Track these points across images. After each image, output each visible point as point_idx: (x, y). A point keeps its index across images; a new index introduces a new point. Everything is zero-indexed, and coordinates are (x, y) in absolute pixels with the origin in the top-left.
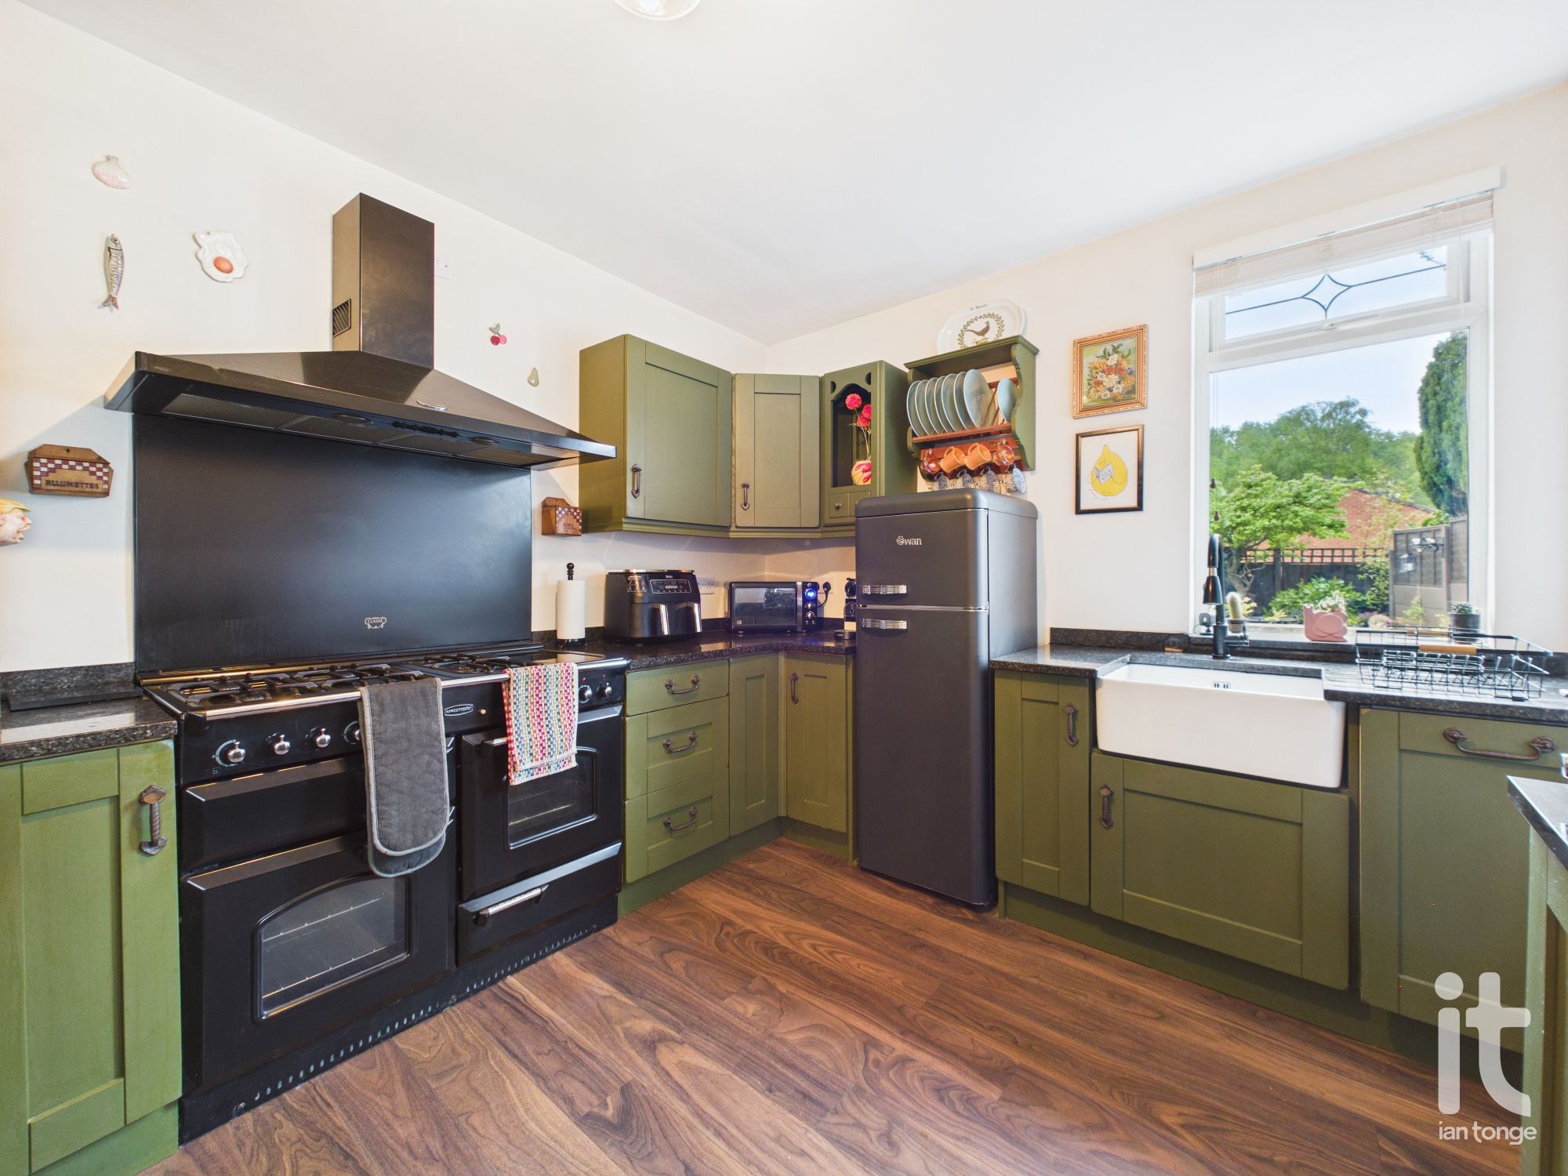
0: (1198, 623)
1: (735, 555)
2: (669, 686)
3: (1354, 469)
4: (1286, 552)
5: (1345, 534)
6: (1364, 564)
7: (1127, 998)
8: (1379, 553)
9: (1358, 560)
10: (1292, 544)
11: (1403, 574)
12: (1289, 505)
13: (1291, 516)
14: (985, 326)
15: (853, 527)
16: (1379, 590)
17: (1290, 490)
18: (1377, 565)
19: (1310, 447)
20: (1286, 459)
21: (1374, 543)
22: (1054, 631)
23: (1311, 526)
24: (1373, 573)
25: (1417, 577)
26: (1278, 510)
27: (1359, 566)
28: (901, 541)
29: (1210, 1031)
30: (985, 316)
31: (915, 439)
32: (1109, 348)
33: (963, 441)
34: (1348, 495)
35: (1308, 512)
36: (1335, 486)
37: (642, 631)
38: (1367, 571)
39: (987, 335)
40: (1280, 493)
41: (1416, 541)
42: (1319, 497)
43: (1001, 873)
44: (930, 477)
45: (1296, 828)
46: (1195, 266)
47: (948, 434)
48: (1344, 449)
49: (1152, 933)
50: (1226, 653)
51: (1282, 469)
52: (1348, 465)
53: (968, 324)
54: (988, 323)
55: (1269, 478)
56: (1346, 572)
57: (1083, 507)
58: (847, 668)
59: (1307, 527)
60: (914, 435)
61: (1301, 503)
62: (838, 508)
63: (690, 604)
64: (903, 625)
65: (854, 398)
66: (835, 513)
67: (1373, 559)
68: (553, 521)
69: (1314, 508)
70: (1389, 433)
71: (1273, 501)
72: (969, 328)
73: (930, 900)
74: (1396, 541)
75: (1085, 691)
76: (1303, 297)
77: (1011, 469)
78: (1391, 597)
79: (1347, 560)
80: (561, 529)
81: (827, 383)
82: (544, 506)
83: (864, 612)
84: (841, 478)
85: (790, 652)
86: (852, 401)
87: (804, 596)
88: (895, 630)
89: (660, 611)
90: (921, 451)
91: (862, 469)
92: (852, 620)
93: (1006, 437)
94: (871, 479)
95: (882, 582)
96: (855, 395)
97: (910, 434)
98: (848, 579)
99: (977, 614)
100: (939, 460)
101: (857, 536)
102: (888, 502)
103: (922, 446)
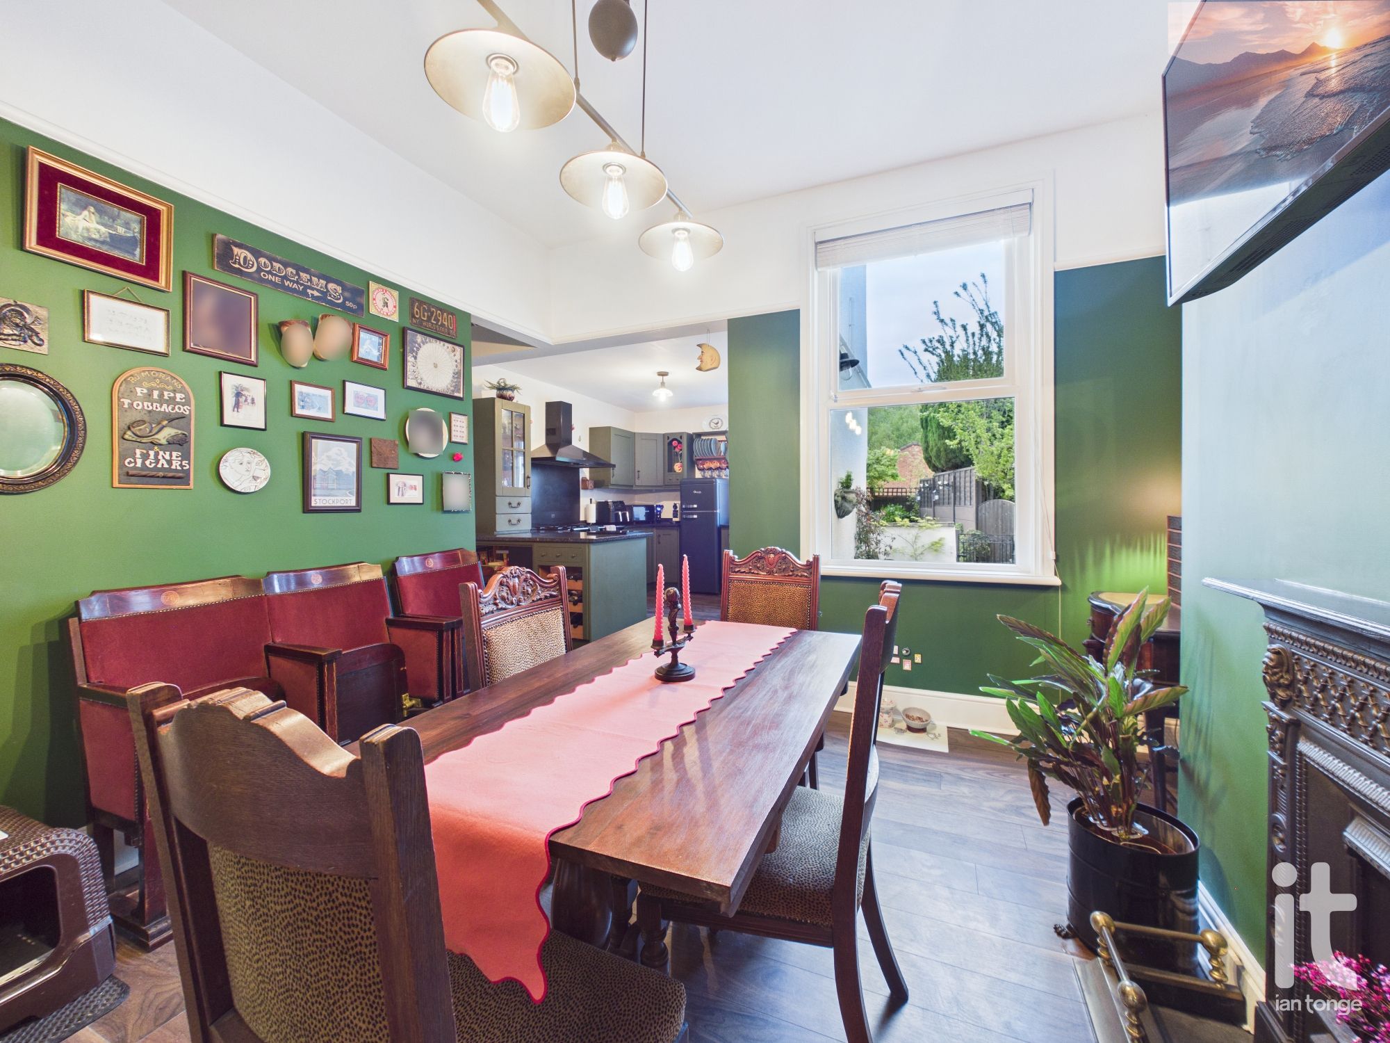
1: (625, 495)
4: (878, 489)
5: (900, 480)
6: (909, 497)
8: (914, 491)
10: (878, 485)
11: (936, 500)
13: (876, 470)
14: (717, 421)
16: (916, 510)
17: (875, 454)
18: (914, 497)
21: (911, 485)
24: (913, 502)
25: (940, 502)
28: (696, 492)
30: (717, 418)
31: (696, 457)
33: (711, 460)
34: (899, 459)
35: (882, 469)
38: (910, 501)
39: (718, 425)
41: (939, 483)
42: (885, 460)
44: (699, 470)
47: (707, 457)
53: (713, 420)
58: (678, 531)
59: (884, 476)
61: (879, 463)
62: (670, 479)
63: (625, 511)
64: (695, 516)
66: (669, 481)
67: (911, 494)
68: (588, 485)
69: (884, 466)
79: (900, 494)
80: (590, 488)
81: (666, 436)
82: (583, 480)
83: (682, 514)
84: (671, 469)
85: (658, 528)
86: (675, 443)
87: (658, 510)
88: (693, 518)
89: (618, 513)
90: (697, 462)
91: (678, 466)
92: (676, 517)
93: (723, 460)
94: (682, 470)
95: (690, 505)
96: (676, 441)
97: (694, 456)
98: (674, 503)
99: (717, 513)
100: (704, 465)
101: (683, 490)
102: (694, 479)
103: (698, 460)
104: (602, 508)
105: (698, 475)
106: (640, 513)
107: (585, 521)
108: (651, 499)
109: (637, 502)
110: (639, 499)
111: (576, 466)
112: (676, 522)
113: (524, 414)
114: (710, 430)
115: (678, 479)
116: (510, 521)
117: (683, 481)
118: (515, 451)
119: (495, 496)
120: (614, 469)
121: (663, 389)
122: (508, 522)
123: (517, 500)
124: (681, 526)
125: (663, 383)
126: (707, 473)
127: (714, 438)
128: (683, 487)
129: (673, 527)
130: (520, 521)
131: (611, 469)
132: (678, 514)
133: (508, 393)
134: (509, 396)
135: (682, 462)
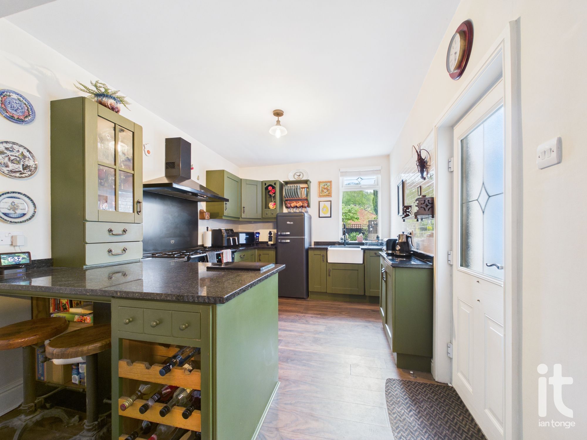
0: (341, 239)
1: (234, 225)
2: (240, 256)
3: (360, 202)
4: (347, 225)
5: (359, 221)
6: (363, 228)
7: (334, 304)
8: (366, 226)
9: (362, 227)
10: (348, 223)
11: (370, 231)
12: (348, 212)
13: (348, 215)
14: (300, 174)
15: (276, 219)
16: (367, 234)
17: (348, 208)
18: (366, 229)
20: (345, 198)
21: (365, 223)
22: (314, 242)
23: (352, 218)
24: (365, 231)
25: (373, 232)
26: (345, 214)
28: (288, 223)
30: (299, 172)
32: (325, 184)
33: (297, 200)
34: (360, 211)
35: (351, 215)
36: (357, 208)
37: (225, 244)
38: (363, 230)
39: (300, 177)
41: (373, 223)
42: (354, 211)
43: (310, 290)
44: (287, 207)
45: (357, 271)
46: (341, 171)
47: (293, 199)
48: (358, 196)
49: (337, 294)
50: (346, 245)
52: (359, 201)
53: (296, 173)
55: (345, 206)
56: (359, 230)
57: (320, 216)
58: (274, 251)
60: (285, 198)
61: (350, 212)
62: (267, 214)
63: (234, 237)
64: (288, 241)
65: (270, 188)
66: (266, 215)
68: (205, 216)
70: (368, 192)
71: (346, 211)
72: (296, 174)
73: (295, 299)
74: (369, 223)
75: (326, 251)
77: (306, 207)
78: (368, 237)
79: (360, 227)
80: (206, 218)
81: (263, 183)
82: (200, 212)
83: (277, 239)
84: (267, 207)
85: (259, 249)
87: (256, 236)
88: (286, 242)
89: (230, 239)
90: (286, 202)
91: (272, 205)
92: (272, 241)
93: (306, 200)
94: (275, 207)
95: (283, 232)
96: (271, 187)
97: (284, 197)
98: (270, 231)
99: (305, 238)
100: (291, 204)
101: (277, 221)
102: (284, 214)
103: (287, 200)
104: (217, 234)
105: (285, 210)
106: (242, 239)
107: (203, 246)
108: (251, 228)
109: (240, 230)
110: (241, 228)
111: (194, 198)
112: (272, 245)
113: (133, 133)
114: (295, 180)
115: (272, 214)
116: (110, 251)
117: (277, 215)
118: (119, 170)
119: (84, 221)
120: (227, 203)
121: (280, 126)
122: (108, 252)
123: (121, 227)
124: (276, 248)
125: (278, 122)
126: (292, 210)
127: (298, 185)
128: (277, 219)
129: (270, 248)
130: (126, 250)
131: (225, 203)
132: (273, 239)
133: (110, 102)
134: (111, 106)
135: (275, 202)
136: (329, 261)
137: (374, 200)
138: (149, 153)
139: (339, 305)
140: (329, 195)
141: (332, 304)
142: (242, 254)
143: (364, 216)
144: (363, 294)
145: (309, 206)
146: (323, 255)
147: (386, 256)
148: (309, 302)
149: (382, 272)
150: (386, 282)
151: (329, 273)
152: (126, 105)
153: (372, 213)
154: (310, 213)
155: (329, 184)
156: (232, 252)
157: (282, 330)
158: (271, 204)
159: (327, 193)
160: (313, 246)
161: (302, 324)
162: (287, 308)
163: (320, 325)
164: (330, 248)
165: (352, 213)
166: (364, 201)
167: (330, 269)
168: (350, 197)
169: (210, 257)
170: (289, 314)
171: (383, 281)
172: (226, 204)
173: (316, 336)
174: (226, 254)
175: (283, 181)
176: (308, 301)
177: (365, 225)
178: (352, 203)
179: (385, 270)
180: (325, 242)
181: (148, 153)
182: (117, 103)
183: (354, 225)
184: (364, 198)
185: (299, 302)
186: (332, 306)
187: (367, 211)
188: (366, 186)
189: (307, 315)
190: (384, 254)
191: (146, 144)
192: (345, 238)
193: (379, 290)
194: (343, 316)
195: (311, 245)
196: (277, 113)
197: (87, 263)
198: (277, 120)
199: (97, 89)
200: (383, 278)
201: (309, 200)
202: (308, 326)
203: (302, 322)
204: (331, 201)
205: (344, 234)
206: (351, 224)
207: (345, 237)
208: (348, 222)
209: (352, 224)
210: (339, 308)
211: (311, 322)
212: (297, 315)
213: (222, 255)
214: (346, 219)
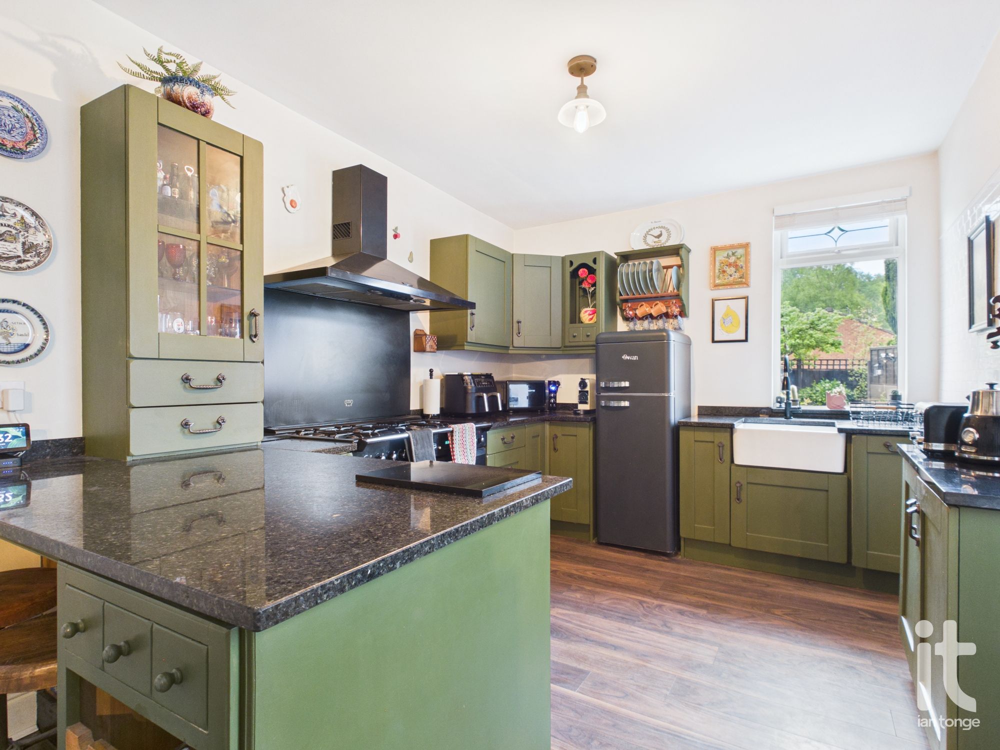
0: (775, 401)
1: (499, 363)
2: (503, 439)
3: (847, 302)
4: (805, 362)
5: (841, 350)
6: (852, 371)
7: (751, 581)
8: (862, 363)
9: (849, 367)
10: (809, 356)
11: (876, 377)
12: (807, 329)
13: (808, 337)
14: (659, 233)
16: (862, 387)
17: (808, 319)
18: (861, 371)
19: (818, 285)
20: (802, 293)
21: (859, 356)
22: (699, 407)
23: (821, 345)
24: (858, 377)
25: (883, 379)
26: (800, 333)
27: (849, 371)
28: (626, 357)
29: (790, 588)
30: (660, 227)
31: (621, 297)
32: (730, 253)
33: (650, 300)
34: (843, 323)
35: (819, 335)
36: (835, 317)
37: (472, 409)
38: (854, 375)
39: (661, 238)
40: (802, 321)
41: (883, 355)
42: (825, 324)
43: (683, 533)
44: (626, 319)
45: (825, 493)
46: (776, 214)
47: (642, 296)
48: (840, 287)
49: (762, 552)
50: (791, 416)
51: (799, 300)
52: (843, 299)
53: (649, 230)
54: (661, 231)
55: (794, 311)
56: (842, 376)
57: (716, 339)
58: (590, 429)
59: (819, 345)
60: (621, 295)
61: (814, 328)
62: (574, 336)
63: (494, 394)
64: (626, 404)
65: (584, 272)
66: (572, 339)
67: (858, 367)
68: (424, 344)
69: (823, 332)
70: (868, 275)
71: (797, 327)
72: (650, 233)
73: (643, 554)
74: (871, 355)
75: (728, 435)
76: (825, 234)
77: (676, 317)
78: (869, 392)
79: (843, 367)
80: (428, 349)
81: (567, 261)
82: (416, 335)
83: (598, 399)
84: (575, 318)
85: (552, 421)
86: (582, 272)
87: (549, 390)
88: (621, 407)
89: (482, 397)
90: (624, 304)
91: (588, 313)
92: (586, 403)
93: (675, 299)
94: (595, 319)
95: (613, 381)
96: (586, 270)
97: (618, 294)
98: (582, 379)
99: (669, 397)
100: (635, 309)
101: (597, 354)
102: (617, 336)
103: (626, 301)
104: (453, 386)
105: (622, 326)
106: (521, 396)
107: (421, 411)
108: (543, 371)
109: (514, 376)
110: (516, 371)
111: (401, 305)
112: (585, 412)
113: (242, 158)
114: (648, 247)
115: (588, 336)
116: (185, 425)
117: (597, 340)
118: (208, 243)
119: (127, 359)
120: (474, 311)
121: (586, 99)
122: (180, 427)
123: (214, 370)
124: (595, 421)
125: (582, 90)
126: (640, 326)
127: (655, 261)
128: (597, 350)
129: (580, 421)
130: (224, 422)
131: (469, 311)
132: (589, 397)
133: (188, 92)
134: (191, 102)
135: (594, 306)
136: (738, 461)
137: (886, 294)
138: (293, 204)
139: (768, 586)
140: (743, 281)
141: (744, 580)
142: (507, 433)
143: (855, 338)
144: (844, 560)
145: (683, 313)
146: (721, 443)
147: (925, 460)
148: (682, 566)
149: (906, 513)
150: (922, 544)
151: (738, 493)
152: (225, 97)
153: (882, 328)
154: (686, 332)
155: (740, 252)
156: (477, 429)
157: (593, 641)
158: (586, 312)
159: (737, 275)
160: (695, 419)
161: (650, 630)
162: (618, 578)
163: (703, 641)
164: (740, 425)
165: (820, 330)
166: (857, 297)
167: (740, 481)
168: (817, 291)
169: (416, 440)
170: (619, 594)
171: (912, 542)
172: (472, 314)
173: (686, 675)
174: (461, 434)
175: (616, 254)
176: (678, 562)
177: (859, 361)
178: (824, 305)
179: (918, 507)
180: (729, 407)
181: (293, 206)
182: (202, 92)
183: (827, 360)
184: (860, 290)
185: (652, 563)
186: (744, 585)
187: (865, 325)
188: (858, 249)
189: (668, 604)
190: (914, 451)
191: (288, 187)
192: (788, 398)
193: (899, 553)
194: (776, 622)
195: (688, 415)
196: (578, 65)
197: (133, 450)
198: (579, 84)
199: (164, 67)
200: (909, 529)
201: (683, 298)
202: (665, 640)
203: (650, 623)
204: (746, 298)
205: (785, 386)
206: (815, 359)
207: (788, 394)
208: (808, 353)
209: (821, 360)
210: (765, 595)
211: (677, 630)
212: (641, 602)
213: (452, 436)
214: (804, 346)
